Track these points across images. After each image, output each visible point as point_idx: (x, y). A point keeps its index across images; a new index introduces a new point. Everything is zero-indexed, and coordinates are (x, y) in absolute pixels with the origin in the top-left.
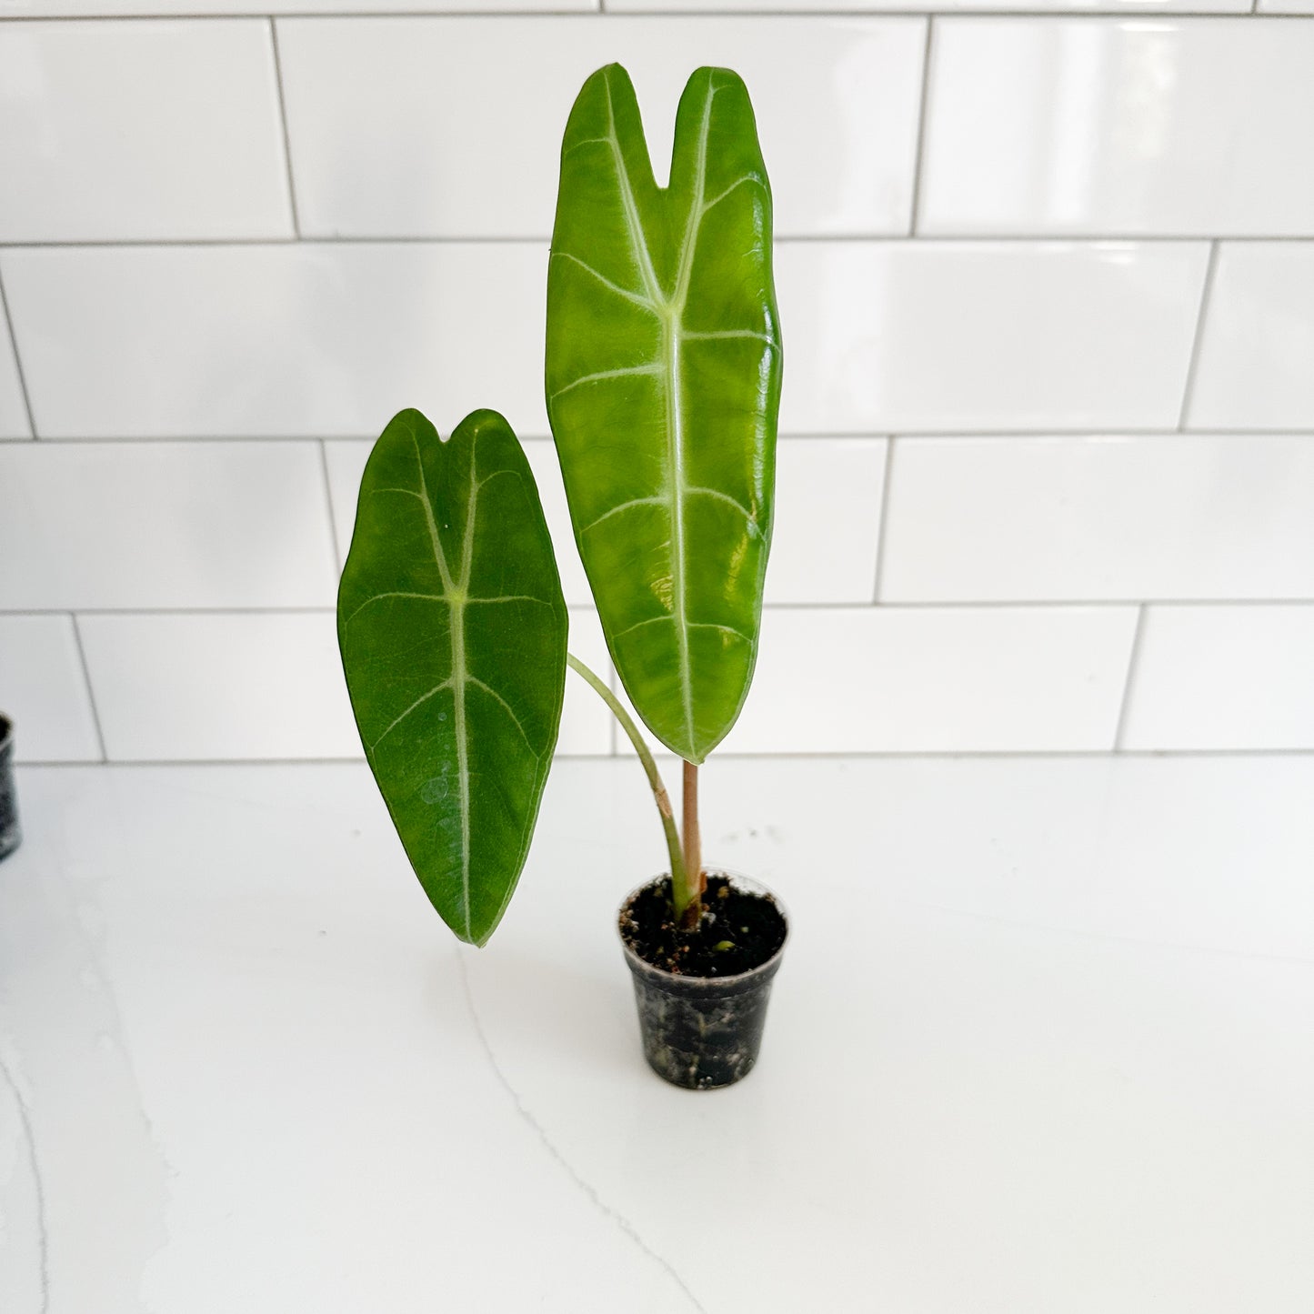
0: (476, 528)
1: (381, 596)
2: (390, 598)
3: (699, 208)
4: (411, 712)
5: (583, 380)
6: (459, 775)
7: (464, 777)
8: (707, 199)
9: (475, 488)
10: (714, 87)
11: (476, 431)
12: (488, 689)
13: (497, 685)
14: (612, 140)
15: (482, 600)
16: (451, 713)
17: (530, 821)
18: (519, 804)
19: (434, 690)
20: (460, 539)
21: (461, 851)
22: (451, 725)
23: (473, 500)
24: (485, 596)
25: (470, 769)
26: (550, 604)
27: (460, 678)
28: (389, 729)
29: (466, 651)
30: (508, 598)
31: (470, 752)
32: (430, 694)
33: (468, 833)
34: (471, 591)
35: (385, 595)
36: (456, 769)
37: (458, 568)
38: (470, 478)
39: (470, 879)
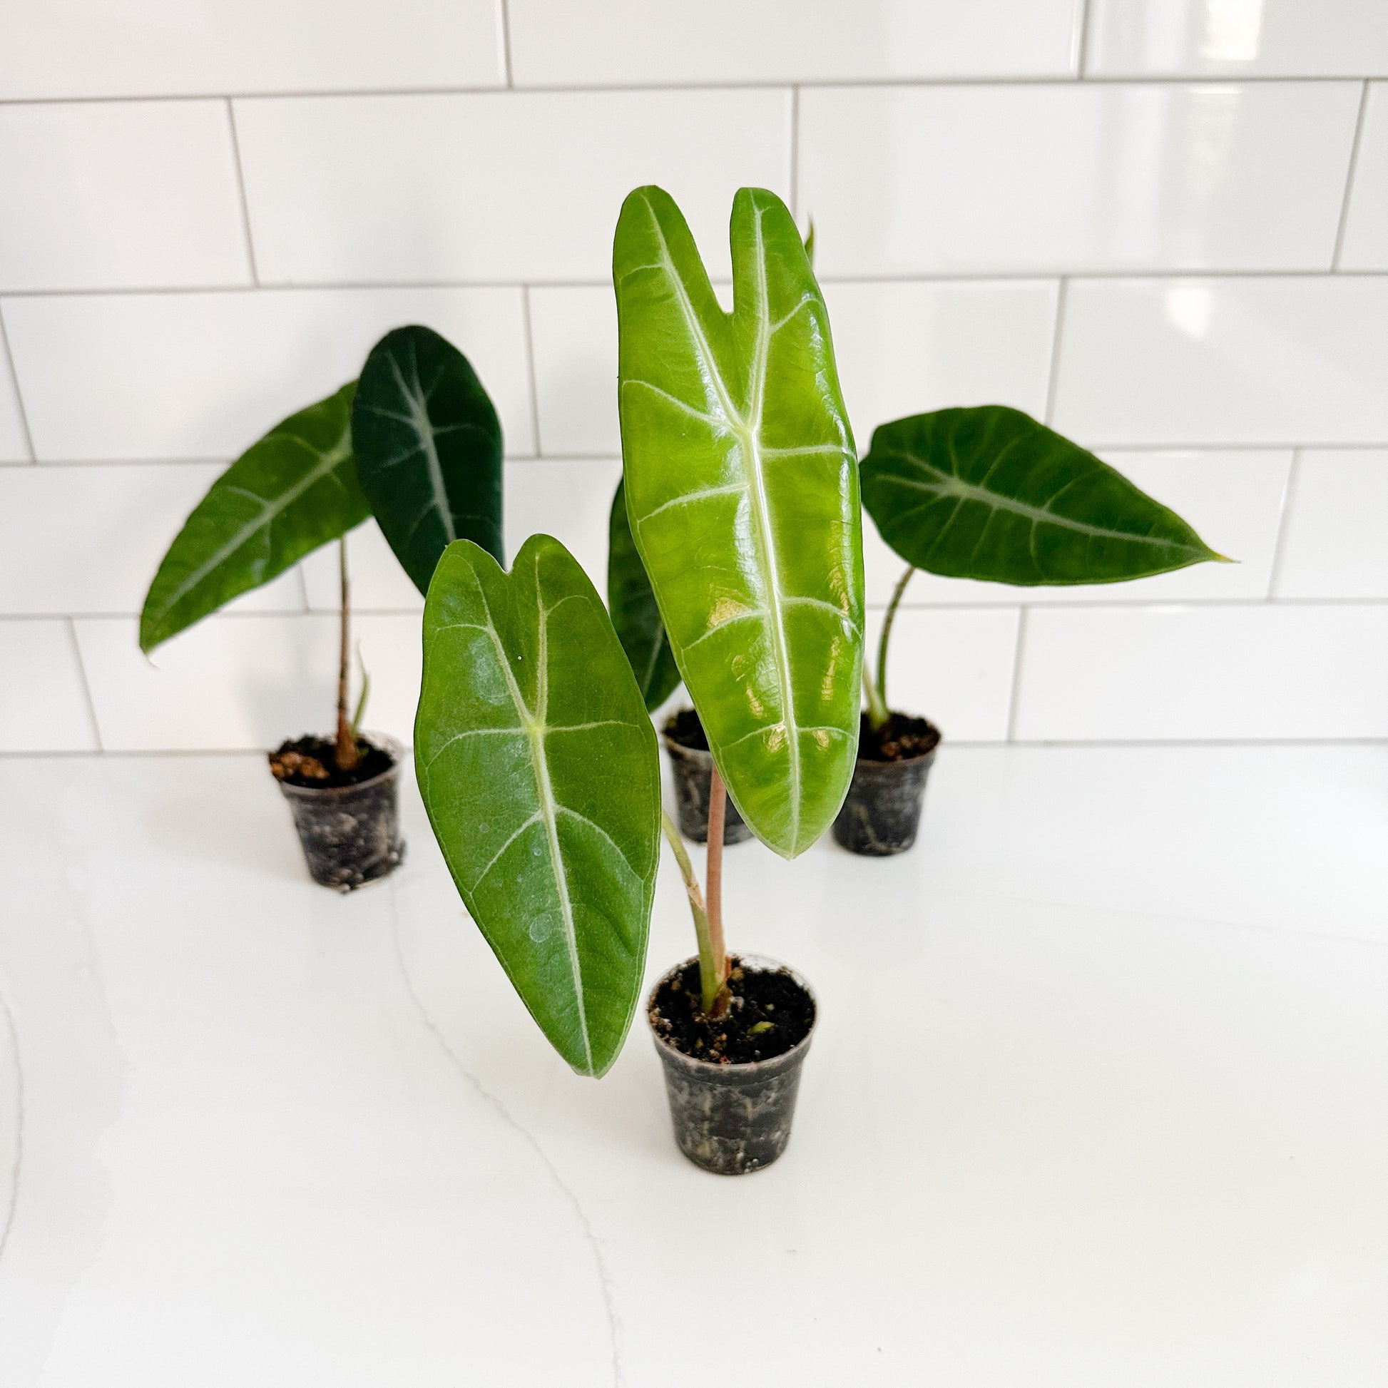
0: (550, 657)
1: (460, 736)
2: (469, 737)
3: (765, 330)
4: (506, 850)
5: (671, 503)
6: (562, 908)
7: (567, 909)
8: (773, 321)
9: (543, 616)
10: (760, 209)
11: (537, 558)
12: (581, 817)
13: (591, 812)
14: (667, 264)
15: (564, 729)
16: (545, 846)
17: (643, 945)
18: (631, 928)
19: (525, 826)
20: (533, 668)
21: (573, 986)
22: (545, 861)
23: (542, 629)
24: (567, 724)
25: (572, 901)
26: (638, 726)
27: (548, 810)
28: (486, 871)
29: (552, 781)
30: (593, 725)
31: (569, 883)
32: (521, 830)
33: (578, 965)
34: (550, 720)
35: (464, 735)
36: (557, 903)
37: (534, 698)
38: (537, 606)
39: (586, 1012)
